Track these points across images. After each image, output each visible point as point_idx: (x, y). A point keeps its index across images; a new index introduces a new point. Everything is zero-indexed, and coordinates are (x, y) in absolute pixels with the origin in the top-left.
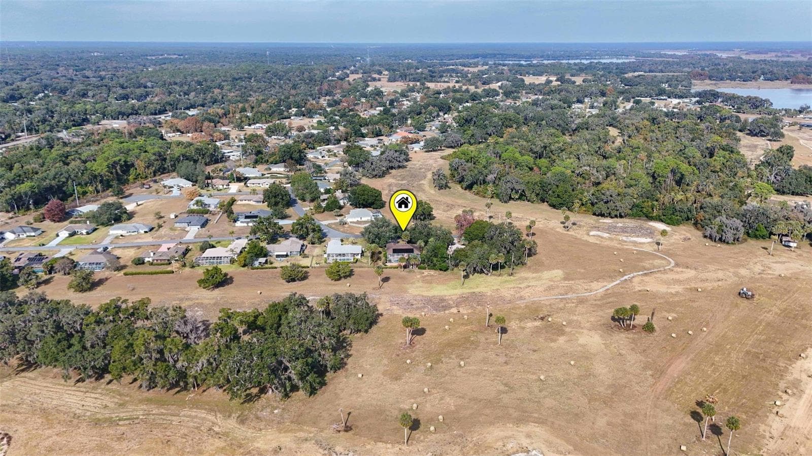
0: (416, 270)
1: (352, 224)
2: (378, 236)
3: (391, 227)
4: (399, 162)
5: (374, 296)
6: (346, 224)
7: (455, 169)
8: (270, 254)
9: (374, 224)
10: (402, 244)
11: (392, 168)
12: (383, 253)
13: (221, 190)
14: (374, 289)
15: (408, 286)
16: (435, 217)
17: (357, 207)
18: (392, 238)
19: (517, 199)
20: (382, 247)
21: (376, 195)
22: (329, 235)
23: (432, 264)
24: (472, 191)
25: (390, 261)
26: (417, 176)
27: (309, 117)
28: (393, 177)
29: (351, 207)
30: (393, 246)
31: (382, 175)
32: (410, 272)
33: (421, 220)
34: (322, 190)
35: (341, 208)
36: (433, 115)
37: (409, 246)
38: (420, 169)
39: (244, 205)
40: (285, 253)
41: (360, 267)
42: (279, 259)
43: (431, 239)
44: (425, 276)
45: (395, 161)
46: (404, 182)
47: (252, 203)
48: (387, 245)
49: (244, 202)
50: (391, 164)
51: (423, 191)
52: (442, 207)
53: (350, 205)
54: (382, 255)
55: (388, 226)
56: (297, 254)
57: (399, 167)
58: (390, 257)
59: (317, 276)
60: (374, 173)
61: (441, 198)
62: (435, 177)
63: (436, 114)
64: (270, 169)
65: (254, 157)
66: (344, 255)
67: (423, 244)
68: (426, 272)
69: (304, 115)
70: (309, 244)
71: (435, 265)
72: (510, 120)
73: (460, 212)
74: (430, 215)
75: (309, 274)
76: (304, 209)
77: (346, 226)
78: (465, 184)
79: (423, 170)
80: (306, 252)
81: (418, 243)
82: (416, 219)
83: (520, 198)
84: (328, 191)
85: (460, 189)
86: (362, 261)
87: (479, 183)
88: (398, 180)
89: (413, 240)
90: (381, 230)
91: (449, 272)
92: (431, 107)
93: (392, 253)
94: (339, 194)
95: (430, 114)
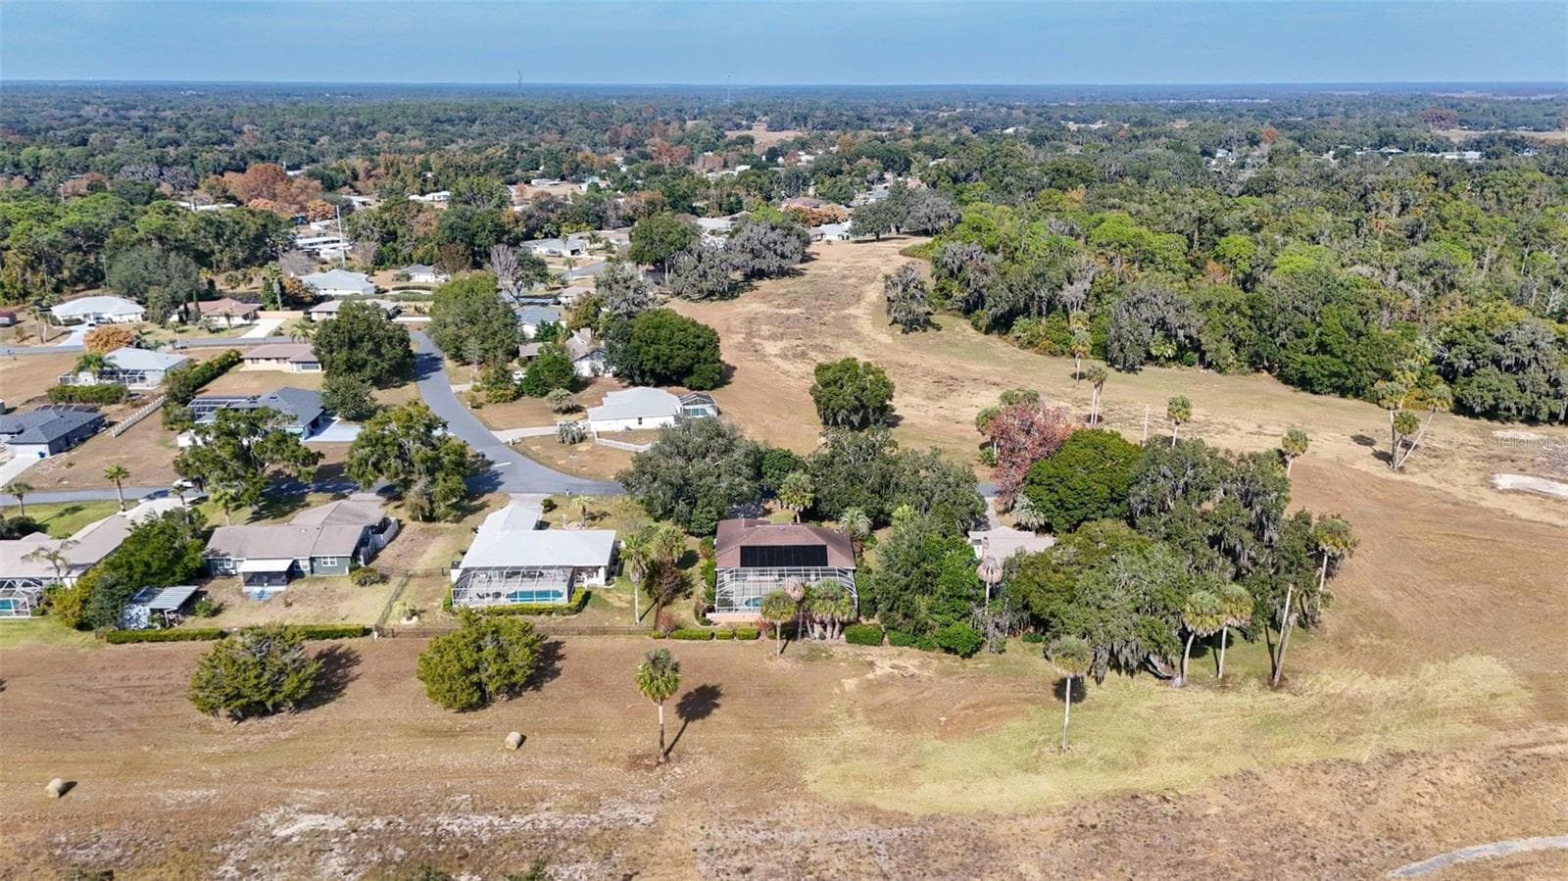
0: (838, 644)
1: (603, 441)
2: (682, 490)
3: (738, 454)
4: (783, 256)
5: (629, 811)
6: (583, 438)
7: (952, 273)
8: (228, 566)
9: (672, 443)
10: (781, 525)
11: (761, 274)
12: (703, 562)
13: (218, 330)
14: (635, 762)
15: (801, 743)
16: (899, 418)
17: (634, 384)
18: (742, 499)
19: (1169, 359)
20: (700, 535)
21: (700, 342)
22: (508, 482)
23: (910, 625)
24: (1011, 336)
25: (727, 604)
26: (835, 295)
27: (574, 182)
28: (764, 298)
29: (615, 381)
30: (741, 532)
31: (731, 292)
32: (811, 657)
33: (852, 427)
34: (530, 330)
35: (578, 385)
36: (869, 177)
37: (805, 535)
38: (844, 277)
39: (259, 375)
40: (283, 566)
41: (595, 632)
42: (257, 589)
43: (902, 510)
44: (882, 684)
45: (769, 254)
46: (795, 311)
47: (286, 367)
48: (724, 526)
49: (263, 365)
50: (758, 264)
51: (856, 336)
52: (922, 386)
53: (616, 375)
54: (695, 571)
55: (727, 450)
56: (340, 568)
57: (783, 273)
58: (729, 585)
59: (386, 683)
60: (706, 285)
61: (913, 358)
62: (892, 294)
63: (875, 174)
64: (409, 278)
65: (373, 246)
66: (532, 573)
67: (863, 524)
68: (887, 660)
69: (563, 179)
70: (415, 519)
71: (921, 629)
72: (1070, 174)
73: (990, 399)
74: (884, 411)
75: (356, 670)
76: (454, 388)
77: (583, 447)
78: (985, 315)
79: (853, 281)
80: (386, 558)
81: (846, 518)
82: (836, 423)
83: (1178, 358)
84: (547, 332)
85: (971, 331)
86: (612, 599)
87: (1034, 311)
88: (778, 306)
89: (825, 507)
90: (698, 465)
91: (985, 659)
92: (864, 160)
93: (736, 565)
94: (581, 341)
95: (864, 173)
